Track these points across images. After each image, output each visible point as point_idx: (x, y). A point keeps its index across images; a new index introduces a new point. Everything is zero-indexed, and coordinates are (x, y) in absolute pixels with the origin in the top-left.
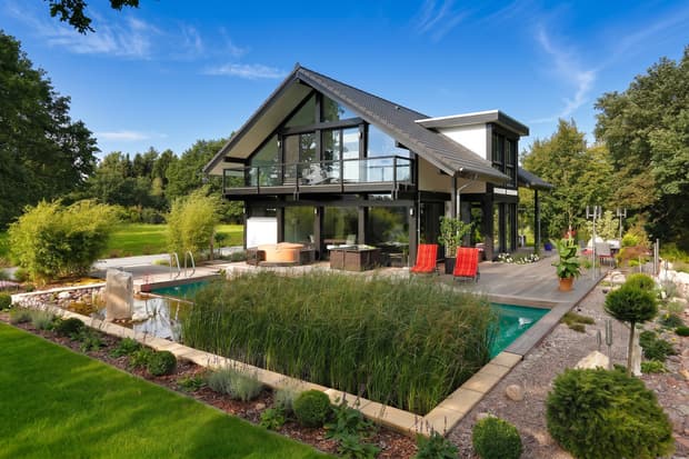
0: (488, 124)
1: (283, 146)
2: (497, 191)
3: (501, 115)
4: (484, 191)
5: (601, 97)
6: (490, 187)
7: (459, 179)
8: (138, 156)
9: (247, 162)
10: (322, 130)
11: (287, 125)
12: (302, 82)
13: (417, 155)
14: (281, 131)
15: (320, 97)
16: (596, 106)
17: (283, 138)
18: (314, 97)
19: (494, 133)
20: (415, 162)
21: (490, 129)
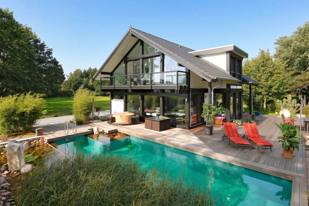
0: (227, 52)
1: (126, 66)
2: (232, 87)
3: (235, 47)
4: (225, 88)
5: (278, 39)
6: (228, 86)
7: (212, 83)
8: (85, 70)
9: (111, 74)
10: (143, 59)
11: (128, 57)
12: (132, 35)
13: (189, 70)
14: (125, 60)
15: (142, 43)
16: (276, 43)
17: (126, 63)
18: (139, 43)
19: (231, 57)
20: (188, 73)
21: (229, 55)
